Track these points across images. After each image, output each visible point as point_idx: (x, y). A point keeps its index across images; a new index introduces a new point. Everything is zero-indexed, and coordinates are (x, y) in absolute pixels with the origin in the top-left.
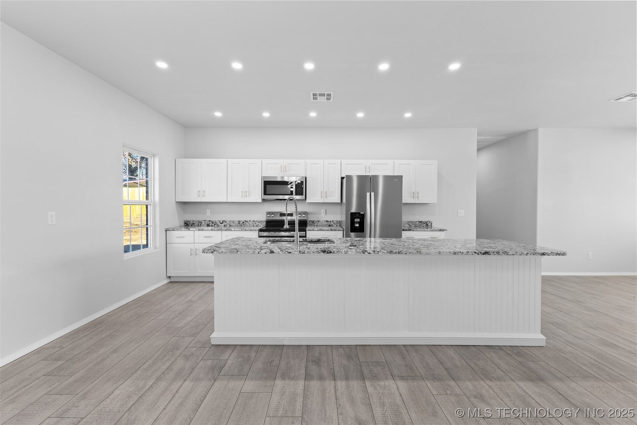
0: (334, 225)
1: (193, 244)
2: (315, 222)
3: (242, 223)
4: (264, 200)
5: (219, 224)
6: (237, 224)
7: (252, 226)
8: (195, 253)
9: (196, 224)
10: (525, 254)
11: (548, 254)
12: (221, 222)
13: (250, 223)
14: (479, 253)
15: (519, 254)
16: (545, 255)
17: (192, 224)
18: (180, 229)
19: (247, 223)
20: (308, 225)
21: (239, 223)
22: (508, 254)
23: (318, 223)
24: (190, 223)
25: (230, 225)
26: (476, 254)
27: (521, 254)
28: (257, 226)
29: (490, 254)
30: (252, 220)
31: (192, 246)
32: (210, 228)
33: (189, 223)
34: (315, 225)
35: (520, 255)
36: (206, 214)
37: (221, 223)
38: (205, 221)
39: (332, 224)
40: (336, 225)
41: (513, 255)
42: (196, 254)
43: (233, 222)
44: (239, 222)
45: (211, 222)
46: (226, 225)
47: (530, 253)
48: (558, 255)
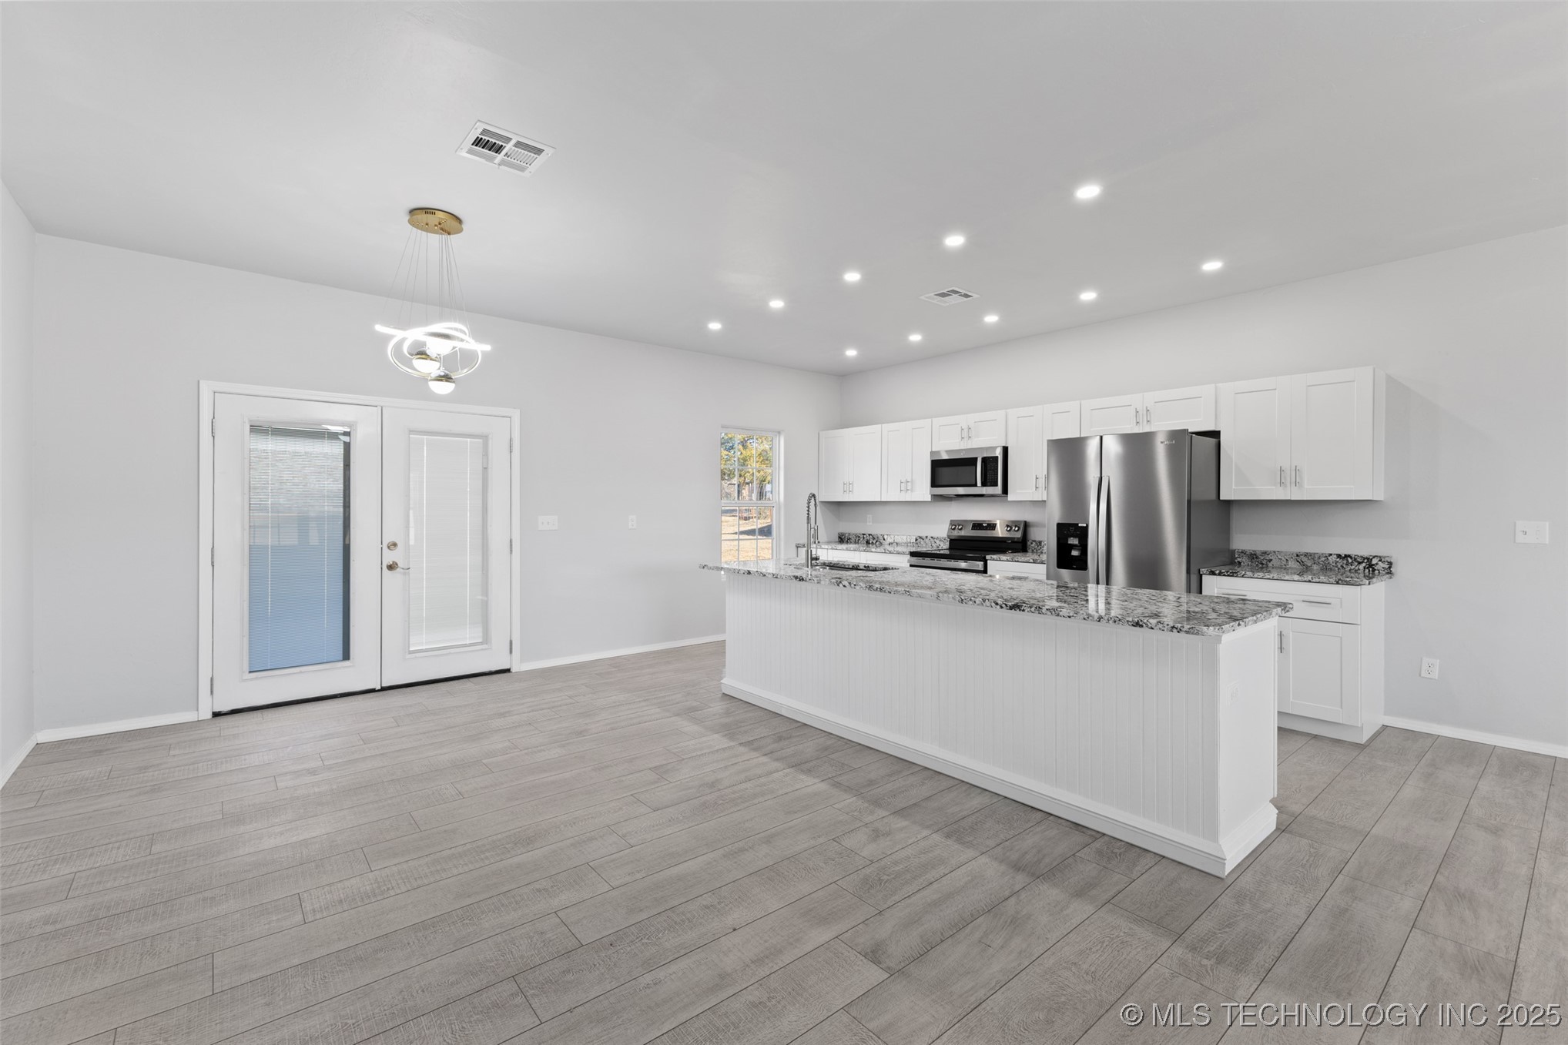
2: (1043, 544)
4: (937, 498)
5: (882, 540)
9: (852, 539)
10: (1096, 618)
11: (1150, 625)
13: (927, 540)
14: (1004, 606)
15: (1082, 617)
16: (1141, 626)
17: (848, 540)
20: (1030, 551)
22: (1058, 615)
26: (998, 607)
27: (1086, 617)
29: (1023, 610)
32: (844, 546)
33: (843, 537)
35: (1084, 619)
36: (864, 522)
38: (864, 534)
41: (1070, 617)
45: (871, 536)
46: (892, 543)
47: (1106, 618)
48: (1175, 630)
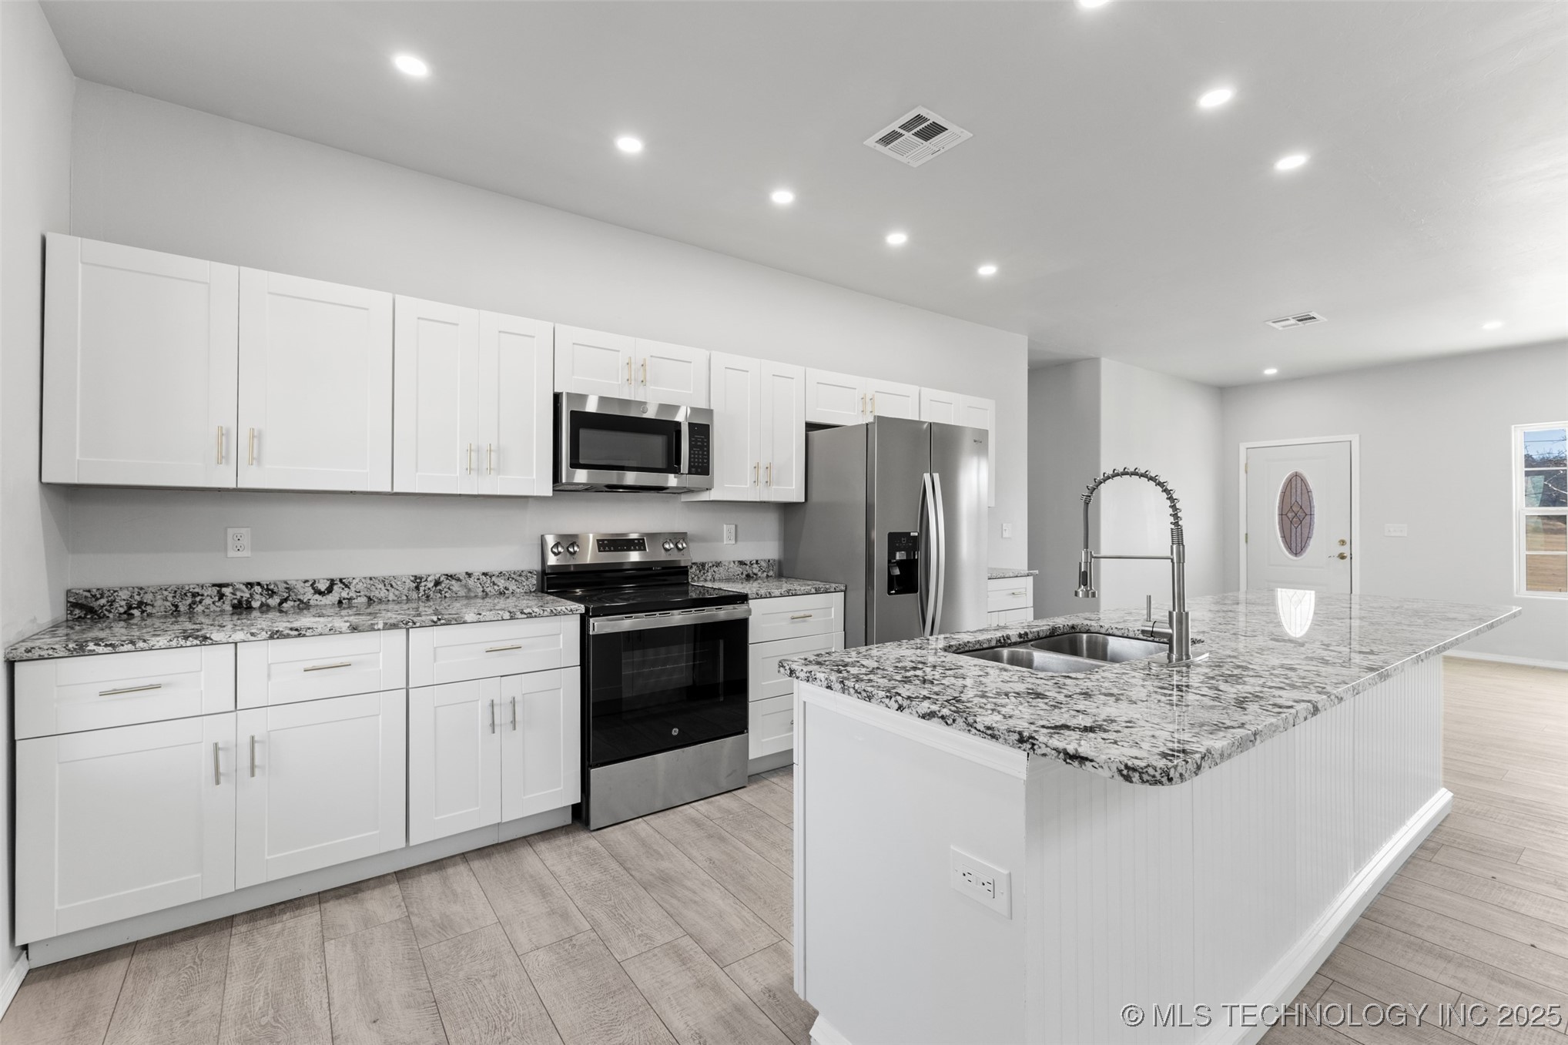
0: (759, 573)
1: (234, 714)
3: (430, 585)
5: (308, 595)
6: (405, 592)
7: (476, 596)
8: (247, 763)
9: (159, 603)
12: (323, 587)
17: (130, 607)
18: (133, 643)
19: (456, 586)
21: (417, 588)
23: (716, 569)
24: (112, 603)
25: (369, 599)
28: (502, 593)
30: (477, 569)
31: (222, 730)
33: (103, 601)
34: (708, 578)
36: (226, 549)
37: (321, 593)
38: (221, 586)
39: (755, 571)
40: (765, 574)
42: (253, 767)
43: (387, 583)
44: (418, 580)
45: (258, 589)
46: (350, 599)
